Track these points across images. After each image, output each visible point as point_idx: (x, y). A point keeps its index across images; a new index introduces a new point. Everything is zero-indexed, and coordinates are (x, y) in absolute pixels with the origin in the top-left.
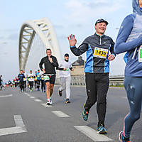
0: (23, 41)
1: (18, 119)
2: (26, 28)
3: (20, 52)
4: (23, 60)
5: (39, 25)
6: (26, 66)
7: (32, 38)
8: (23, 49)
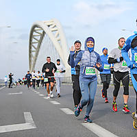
2: (36, 29)
3: (30, 52)
4: (33, 59)
5: (49, 26)
6: (36, 65)
7: (42, 38)
8: (33, 49)
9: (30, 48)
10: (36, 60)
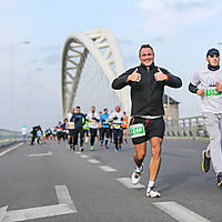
0: (69, 65)
1: (63, 192)
2: (73, 44)
3: (64, 84)
4: (68, 96)
5: (94, 40)
7: (83, 61)
8: (68, 79)
9: (64, 77)
10: (73, 97)
